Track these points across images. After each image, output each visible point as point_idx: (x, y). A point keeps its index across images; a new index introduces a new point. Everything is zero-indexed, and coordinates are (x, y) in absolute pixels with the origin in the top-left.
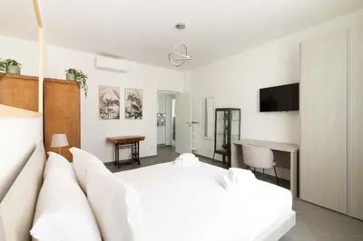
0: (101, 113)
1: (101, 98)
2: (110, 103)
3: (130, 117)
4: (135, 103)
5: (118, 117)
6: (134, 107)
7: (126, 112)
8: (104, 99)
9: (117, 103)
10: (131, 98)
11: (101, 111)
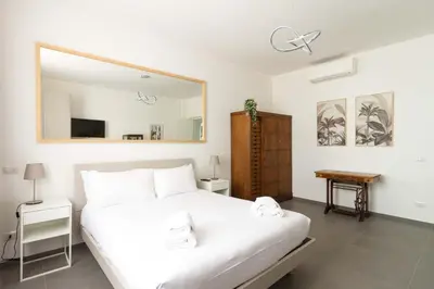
0: (319, 138)
1: (319, 118)
2: (331, 123)
3: (365, 141)
4: (373, 118)
5: (343, 143)
6: (372, 124)
7: (357, 134)
8: (323, 120)
9: (342, 121)
10: (366, 110)
11: (320, 135)
